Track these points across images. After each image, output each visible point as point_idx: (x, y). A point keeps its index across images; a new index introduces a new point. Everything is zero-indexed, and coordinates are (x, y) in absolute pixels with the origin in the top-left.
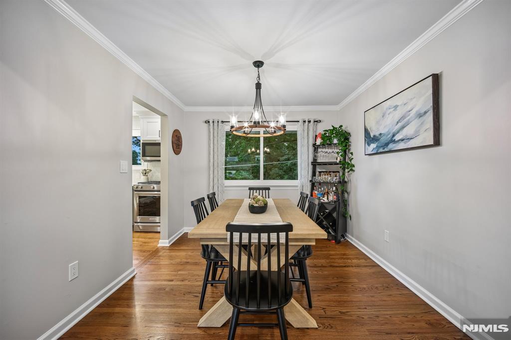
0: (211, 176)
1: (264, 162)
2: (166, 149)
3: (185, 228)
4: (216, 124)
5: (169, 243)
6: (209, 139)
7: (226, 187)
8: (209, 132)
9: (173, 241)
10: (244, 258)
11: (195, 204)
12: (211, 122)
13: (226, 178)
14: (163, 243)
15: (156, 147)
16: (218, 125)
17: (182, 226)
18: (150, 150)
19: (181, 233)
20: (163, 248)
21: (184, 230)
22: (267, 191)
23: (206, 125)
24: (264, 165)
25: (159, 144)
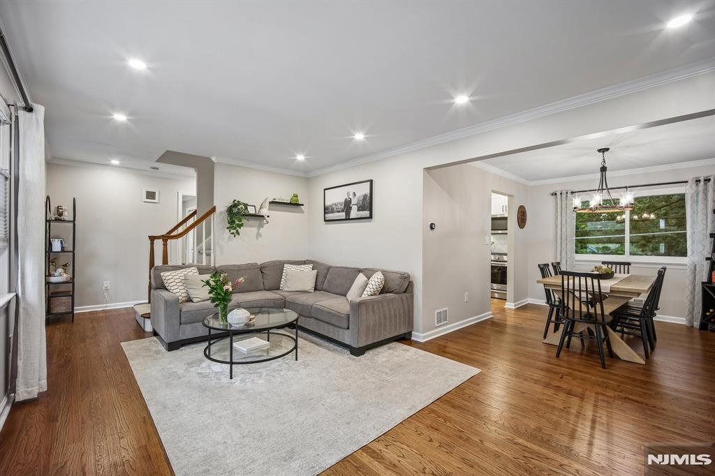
0: (559, 249)
1: (631, 233)
2: (512, 223)
3: (529, 299)
4: (564, 196)
5: (515, 306)
6: (557, 212)
7: (576, 261)
8: (557, 204)
9: (518, 306)
10: (577, 303)
11: (542, 266)
12: (558, 194)
13: (577, 252)
14: (510, 305)
15: (503, 221)
16: (567, 196)
17: (525, 296)
18: (499, 224)
19: (522, 303)
20: (509, 309)
21: (527, 301)
22: (626, 266)
23: (554, 197)
24: (631, 237)
25: (506, 218)
